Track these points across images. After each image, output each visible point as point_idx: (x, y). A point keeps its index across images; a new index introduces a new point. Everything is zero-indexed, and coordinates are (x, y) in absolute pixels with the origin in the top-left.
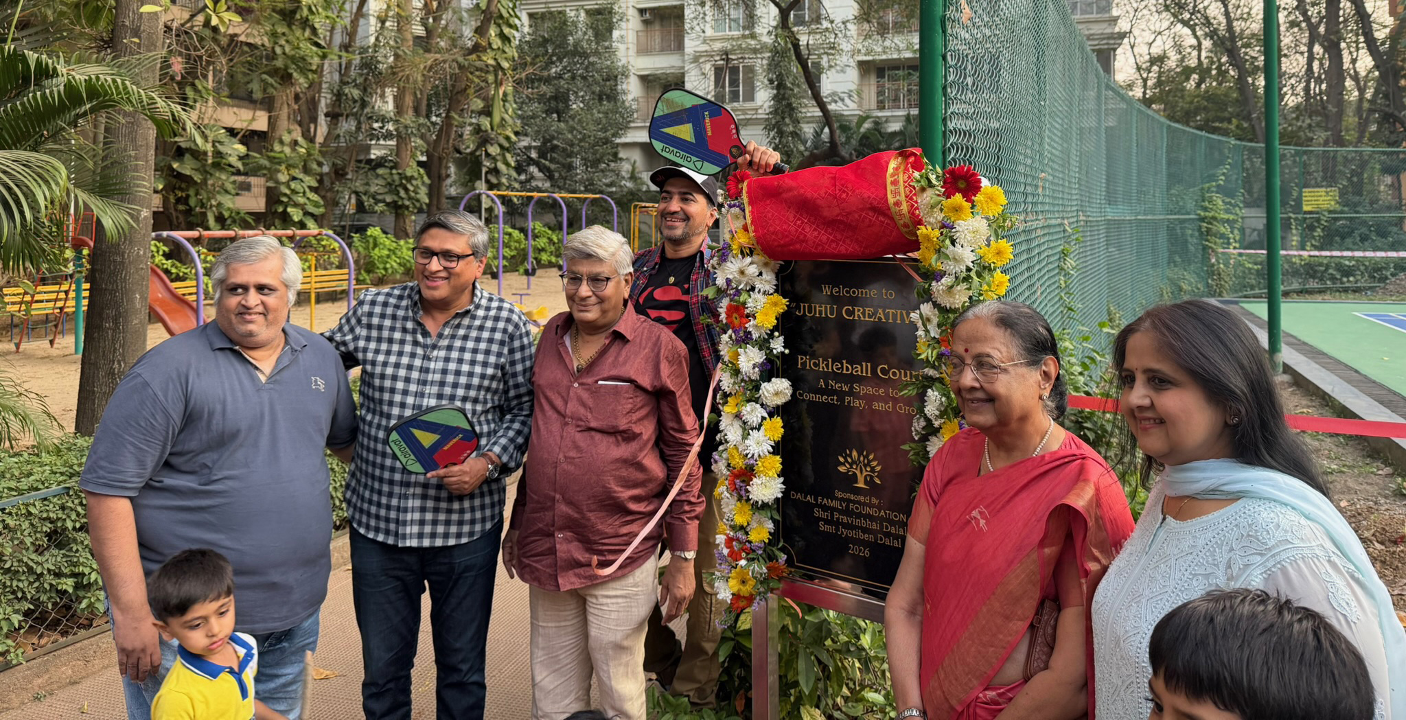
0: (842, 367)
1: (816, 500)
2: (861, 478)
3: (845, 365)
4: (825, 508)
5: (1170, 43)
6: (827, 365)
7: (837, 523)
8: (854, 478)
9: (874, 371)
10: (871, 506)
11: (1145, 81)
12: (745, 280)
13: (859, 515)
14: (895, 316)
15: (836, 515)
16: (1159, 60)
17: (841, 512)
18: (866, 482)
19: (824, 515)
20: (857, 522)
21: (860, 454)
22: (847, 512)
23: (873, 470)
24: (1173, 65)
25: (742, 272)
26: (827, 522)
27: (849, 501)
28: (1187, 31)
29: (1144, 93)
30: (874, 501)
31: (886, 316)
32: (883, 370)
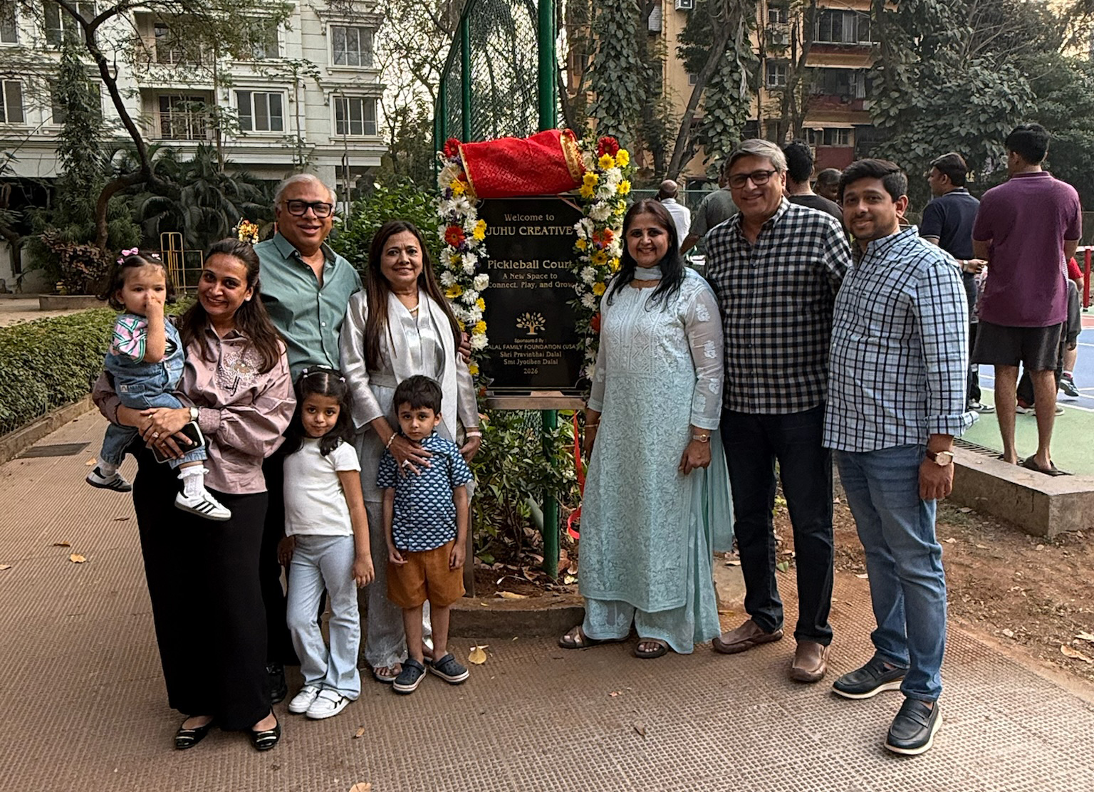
0: (519, 265)
2: (532, 329)
3: (521, 263)
4: (508, 351)
5: (410, 98)
6: (509, 265)
7: (516, 359)
8: (528, 329)
9: (541, 265)
10: (538, 344)
11: (392, 129)
12: (460, 211)
13: (531, 351)
14: (554, 231)
15: (516, 353)
16: (404, 112)
17: (519, 351)
18: (535, 331)
19: (507, 355)
20: (529, 355)
21: (531, 315)
22: (523, 351)
23: (540, 323)
24: (416, 117)
25: (459, 206)
26: (509, 359)
27: (523, 344)
28: (424, 88)
29: (392, 140)
30: (541, 340)
31: (549, 231)
32: (547, 264)
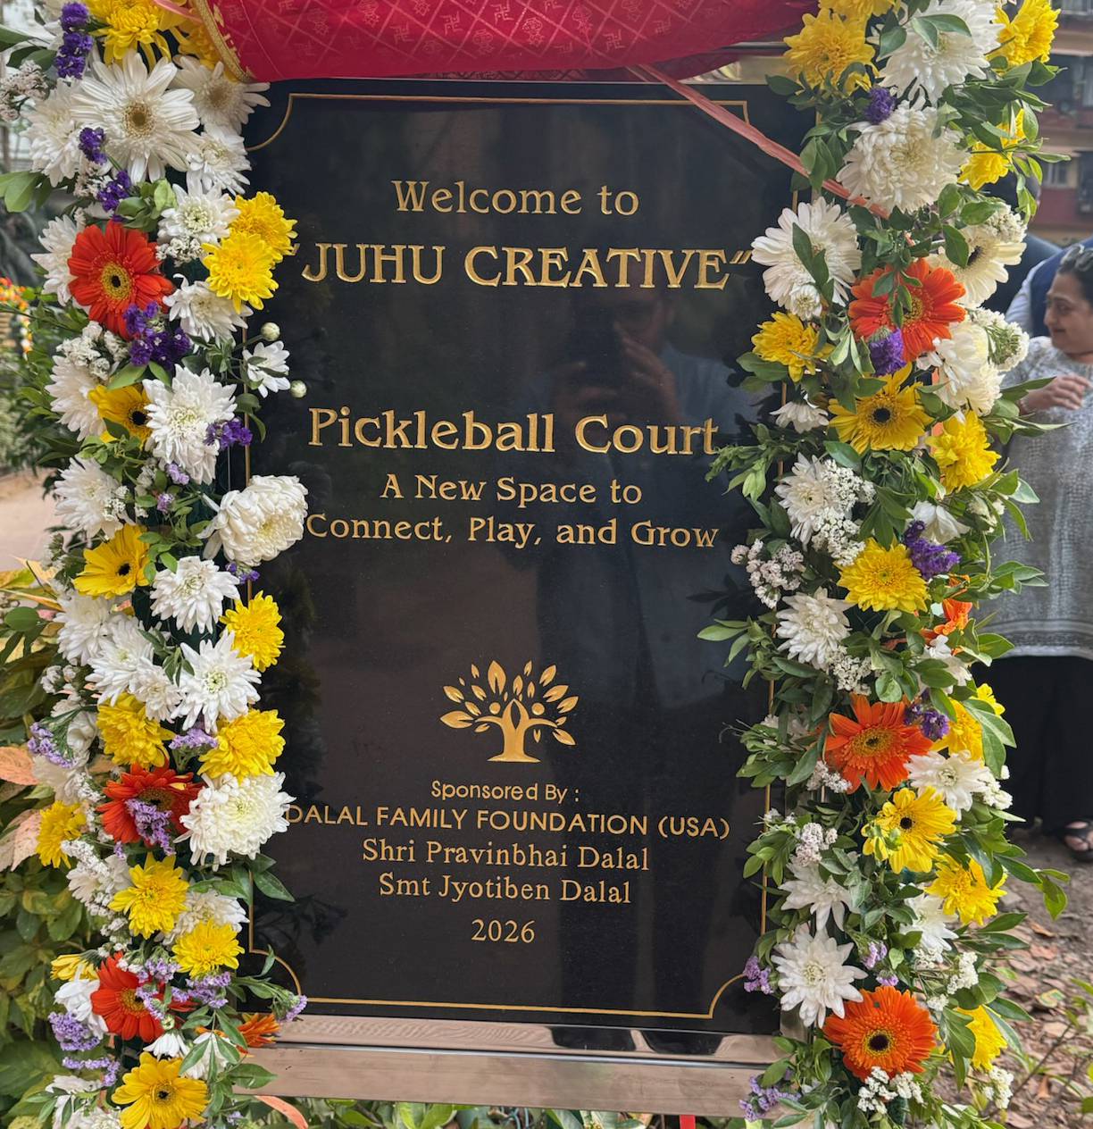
0: (461, 435)
1: (369, 815)
2: (513, 737)
3: (470, 425)
4: (397, 835)
6: (411, 433)
7: (436, 871)
10: (542, 807)
12: (143, 141)
13: (506, 839)
14: (636, 268)
15: (434, 847)
17: (448, 838)
18: (529, 747)
19: (392, 854)
20: (501, 857)
21: (512, 672)
22: (470, 836)
23: (552, 711)
25: (139, 117)
26: (402, 870)
27: (474, 804)
30: (552, 792)
32: (594, 434)
